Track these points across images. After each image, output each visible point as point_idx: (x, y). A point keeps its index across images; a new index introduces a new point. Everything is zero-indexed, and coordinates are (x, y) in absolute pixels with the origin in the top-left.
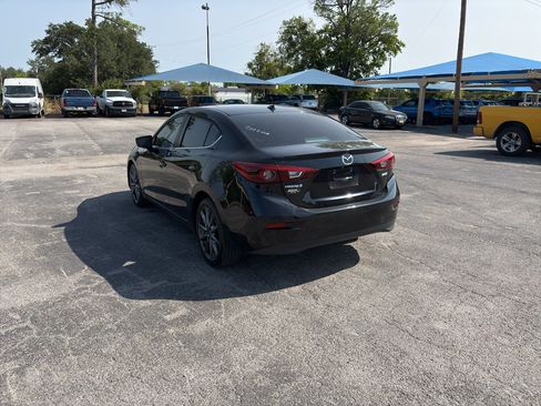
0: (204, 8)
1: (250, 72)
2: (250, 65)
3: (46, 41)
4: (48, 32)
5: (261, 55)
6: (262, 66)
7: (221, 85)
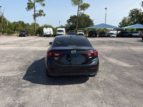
0: (105, 9)
1: (120, 25)
2: (120, 23)
3: (70, 20)
4: (70, 18)
5: (124, 20)
6: (124, 23)
7: (113, 29)
